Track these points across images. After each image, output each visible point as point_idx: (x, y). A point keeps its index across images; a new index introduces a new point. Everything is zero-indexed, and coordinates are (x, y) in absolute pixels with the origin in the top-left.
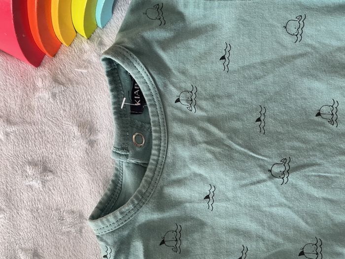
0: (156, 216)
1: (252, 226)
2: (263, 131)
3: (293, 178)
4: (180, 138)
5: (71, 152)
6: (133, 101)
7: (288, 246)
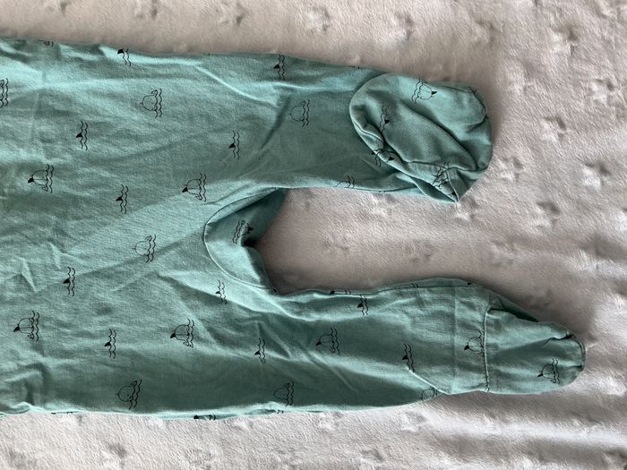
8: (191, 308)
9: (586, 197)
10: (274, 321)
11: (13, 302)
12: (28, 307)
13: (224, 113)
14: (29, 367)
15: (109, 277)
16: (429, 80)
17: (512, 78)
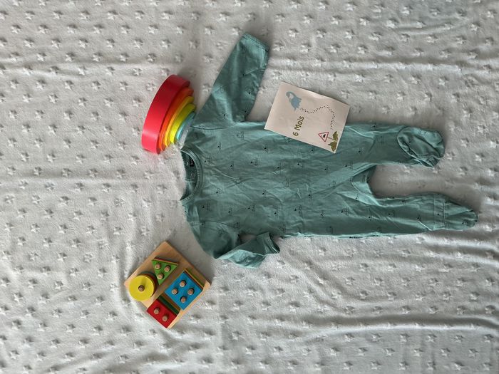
0: (201, 199)
1: (232, 201)
2: (233, 169)
5: (172, 181)
6: (191, 163)
7: (245, 206)
8: (348, 203)
9: (477, 165)
10: (374, 207)
11: (294, 202)
12: (299, 203)
13: (357, 141)
14: (299, 222)
15: (322, 194)
16: (423, 127)
17: (450, 126)
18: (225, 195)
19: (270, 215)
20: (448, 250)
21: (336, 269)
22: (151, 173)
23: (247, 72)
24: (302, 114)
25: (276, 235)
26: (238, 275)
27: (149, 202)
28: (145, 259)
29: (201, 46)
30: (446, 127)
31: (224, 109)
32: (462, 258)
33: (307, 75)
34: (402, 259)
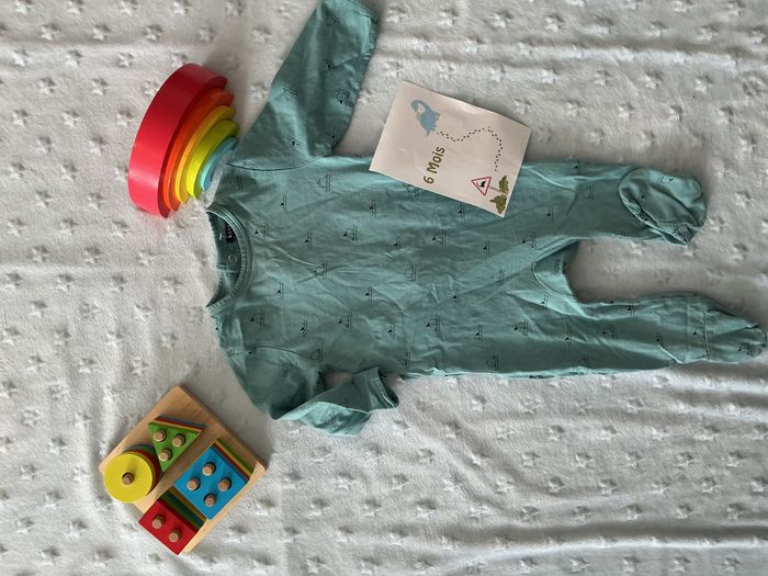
0: (247, 304)
1: (309, 308)
2: (310, 248)
3: (329, 275)
4: (259, 256)
5: (192, 270)
6: (227, 235)
7: (333, 318)
8: (527, 312)
9: (764, 240)
10: (575, 320)
11: (426, 309)
12: (435, 313)
13: (544, 195)
14: (434, 348)
15: (478, 294)
16: (666, 170)
17: (716, 168)
18: (295, 296)
19: (380, 336)
20: (712, 399)
21: (505, 438)
22: (151, 254)
23: (337, 62)
24: (440, 142)
25: (392, 372)
26: (319, 449)
27: (147, 309)
28: (140, 419)
29: (248, 12)
30: (709, 169)
31: (291, 131)
32: (737, 414)
33: (451, 69)
34: (628, 417)
